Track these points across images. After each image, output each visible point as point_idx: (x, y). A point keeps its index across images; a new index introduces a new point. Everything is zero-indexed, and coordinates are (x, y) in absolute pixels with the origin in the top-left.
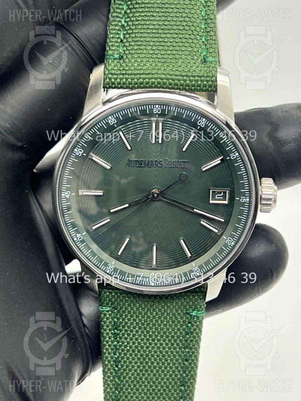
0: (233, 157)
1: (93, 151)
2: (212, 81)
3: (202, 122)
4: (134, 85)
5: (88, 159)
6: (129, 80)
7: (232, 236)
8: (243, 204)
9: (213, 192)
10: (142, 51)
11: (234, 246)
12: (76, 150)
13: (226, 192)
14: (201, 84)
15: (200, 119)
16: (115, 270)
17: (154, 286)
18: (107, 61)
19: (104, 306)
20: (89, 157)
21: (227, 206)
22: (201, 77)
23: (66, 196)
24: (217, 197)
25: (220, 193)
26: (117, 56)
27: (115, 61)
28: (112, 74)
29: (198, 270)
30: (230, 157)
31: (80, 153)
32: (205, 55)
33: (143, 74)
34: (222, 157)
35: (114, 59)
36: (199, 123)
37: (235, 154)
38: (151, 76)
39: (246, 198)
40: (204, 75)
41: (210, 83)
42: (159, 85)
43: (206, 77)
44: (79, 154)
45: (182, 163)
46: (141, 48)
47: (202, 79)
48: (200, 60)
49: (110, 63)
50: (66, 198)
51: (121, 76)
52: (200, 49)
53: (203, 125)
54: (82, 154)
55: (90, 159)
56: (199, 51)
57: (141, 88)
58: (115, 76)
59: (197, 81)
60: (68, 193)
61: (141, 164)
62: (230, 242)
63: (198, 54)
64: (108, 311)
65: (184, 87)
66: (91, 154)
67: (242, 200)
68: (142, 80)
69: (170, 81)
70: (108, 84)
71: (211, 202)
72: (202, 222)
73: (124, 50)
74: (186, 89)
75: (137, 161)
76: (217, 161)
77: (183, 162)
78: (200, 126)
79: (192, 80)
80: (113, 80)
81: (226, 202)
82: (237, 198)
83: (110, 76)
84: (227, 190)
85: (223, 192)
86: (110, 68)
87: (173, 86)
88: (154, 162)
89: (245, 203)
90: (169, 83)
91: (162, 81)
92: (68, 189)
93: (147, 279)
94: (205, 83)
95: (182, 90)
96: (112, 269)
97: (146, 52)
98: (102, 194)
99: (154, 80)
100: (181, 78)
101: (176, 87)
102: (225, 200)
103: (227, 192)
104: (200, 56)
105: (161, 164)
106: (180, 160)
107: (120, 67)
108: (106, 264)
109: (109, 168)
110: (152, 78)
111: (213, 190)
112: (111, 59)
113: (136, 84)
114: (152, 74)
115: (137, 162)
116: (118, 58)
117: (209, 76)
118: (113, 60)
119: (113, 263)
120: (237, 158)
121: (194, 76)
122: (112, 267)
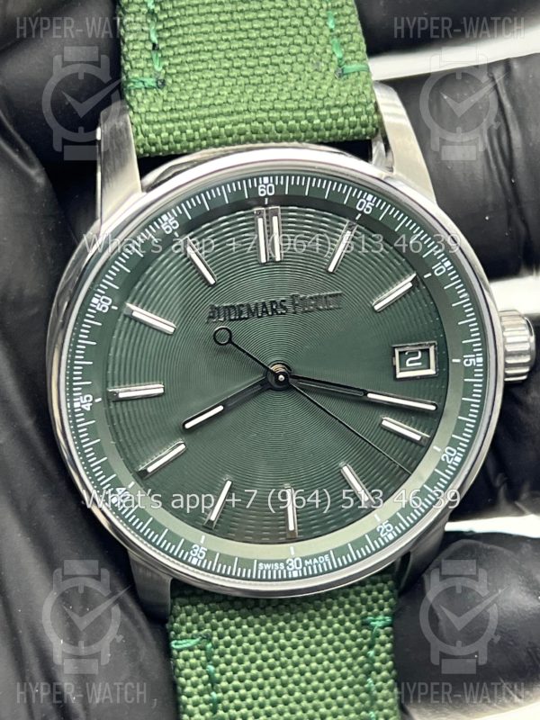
0: (438, 272)
1: (130, 298)
2: (368, 113)
3: (367, 204)
4: (198, 142)
5: (122, 317)
6: (189, 131)
7: (454, 443)
8: (470, 372)
9: (400, 353)
10: (204, 65)
11: (461, 464)
12: (95, 300)
13: (428, 350)
14: (344, 123)
15: (361, 197)
16: (210, 554)
17: (298, 578)
18: (130, 95)
19: (182, 639)
20: (125, 312)
21: (434, 380)
22: (342, 107)
23: (83, 406)
24: (411, 362)
25: (415, 354)
26: (150, 82)
27: (150, 93)
28: (148, 123)
29: (389, 528)
30: (432, 272)
31: (106, 305)
32: (341, 59)
33: (217, 115)
34: (414, 275)
35: (146, 88)
36: (360, 206)
37: (442, 264)
38: (235, 118)
39: (476, 357)
40: (350, 102)
41: (364, 118)
42: (254, 136)
43: (355, 106)
44: (104, 308)
45: (329, 299)
46: (202, 57)
47: (345, 111)
48: (332, 70)
49: (140, 100)
50: (83, 411)
51: (170, 125)
52: (328, 46)
53: (368, 210)
54: (110, 307)
55: (125, 316)
56: (328, 51)
57: (215, 146)
58: (156, 127)
59: (335, 118)
60: (88, 399)
61: (241, 313)
62: (450, 458)
63: (326, 58)
64: (191, 649)
65: (307, 133)
66: (128, 305)
67: (468, 363)
68: (216, 128)
69: (280, 123)
70: (143, 145)
71: (400, 375)
72: (384, 423)
73: (164, 67)
74: (312, 137)
75: (231, 306)
76: (405, 284)
77: (330, 296)
78: (362, 212)
79: (325, 116)
80: (152, 136)
81: (432, 372)
82: (454, 361)
83: (145, 127)
84: (431, 345)
85: (422, 350)
86: (142, 110)
87: (284, 135)
88: (268, 306)
89: (473, 367)
90: (276, 127)
91: (261, 125)
92: (85, 389)
93: (282, 564)
94: (353, 119)
95: (304, 141)
96: (201, 555)
97: (214, 67)
98: (161, 391)
99: (243, 126)
100: (301, 114)
101: (291, 135)
102: (429, 368)
103: (432, 350)
104: (331, 61)
105: (285, 308)
106: (325, 294)
107: (163, 105)
108: (188, 546)
109: (172, 330)
110: (239, 122)
111: (402, 350)
112: (140, 89)
113: (205, 139)
114: (239, 113)
115: (232, 310)
116: (154, 85)
117: (359, 103)
118: (143, 90)
119: (202, 542)
120: (448, 272)
121: (329, 108)
122: (203, 550)
